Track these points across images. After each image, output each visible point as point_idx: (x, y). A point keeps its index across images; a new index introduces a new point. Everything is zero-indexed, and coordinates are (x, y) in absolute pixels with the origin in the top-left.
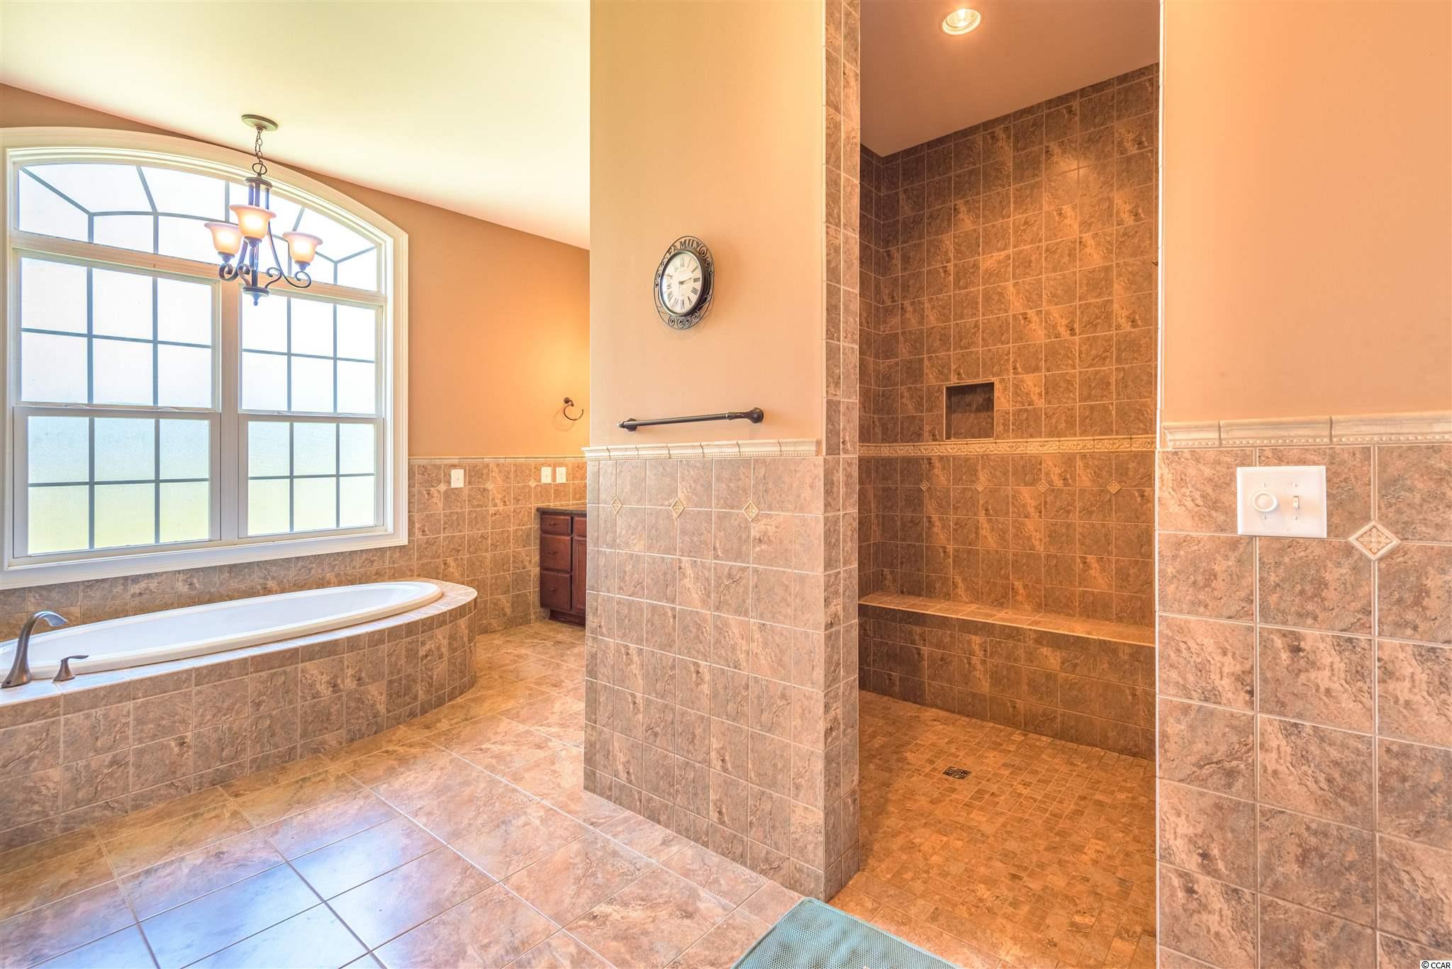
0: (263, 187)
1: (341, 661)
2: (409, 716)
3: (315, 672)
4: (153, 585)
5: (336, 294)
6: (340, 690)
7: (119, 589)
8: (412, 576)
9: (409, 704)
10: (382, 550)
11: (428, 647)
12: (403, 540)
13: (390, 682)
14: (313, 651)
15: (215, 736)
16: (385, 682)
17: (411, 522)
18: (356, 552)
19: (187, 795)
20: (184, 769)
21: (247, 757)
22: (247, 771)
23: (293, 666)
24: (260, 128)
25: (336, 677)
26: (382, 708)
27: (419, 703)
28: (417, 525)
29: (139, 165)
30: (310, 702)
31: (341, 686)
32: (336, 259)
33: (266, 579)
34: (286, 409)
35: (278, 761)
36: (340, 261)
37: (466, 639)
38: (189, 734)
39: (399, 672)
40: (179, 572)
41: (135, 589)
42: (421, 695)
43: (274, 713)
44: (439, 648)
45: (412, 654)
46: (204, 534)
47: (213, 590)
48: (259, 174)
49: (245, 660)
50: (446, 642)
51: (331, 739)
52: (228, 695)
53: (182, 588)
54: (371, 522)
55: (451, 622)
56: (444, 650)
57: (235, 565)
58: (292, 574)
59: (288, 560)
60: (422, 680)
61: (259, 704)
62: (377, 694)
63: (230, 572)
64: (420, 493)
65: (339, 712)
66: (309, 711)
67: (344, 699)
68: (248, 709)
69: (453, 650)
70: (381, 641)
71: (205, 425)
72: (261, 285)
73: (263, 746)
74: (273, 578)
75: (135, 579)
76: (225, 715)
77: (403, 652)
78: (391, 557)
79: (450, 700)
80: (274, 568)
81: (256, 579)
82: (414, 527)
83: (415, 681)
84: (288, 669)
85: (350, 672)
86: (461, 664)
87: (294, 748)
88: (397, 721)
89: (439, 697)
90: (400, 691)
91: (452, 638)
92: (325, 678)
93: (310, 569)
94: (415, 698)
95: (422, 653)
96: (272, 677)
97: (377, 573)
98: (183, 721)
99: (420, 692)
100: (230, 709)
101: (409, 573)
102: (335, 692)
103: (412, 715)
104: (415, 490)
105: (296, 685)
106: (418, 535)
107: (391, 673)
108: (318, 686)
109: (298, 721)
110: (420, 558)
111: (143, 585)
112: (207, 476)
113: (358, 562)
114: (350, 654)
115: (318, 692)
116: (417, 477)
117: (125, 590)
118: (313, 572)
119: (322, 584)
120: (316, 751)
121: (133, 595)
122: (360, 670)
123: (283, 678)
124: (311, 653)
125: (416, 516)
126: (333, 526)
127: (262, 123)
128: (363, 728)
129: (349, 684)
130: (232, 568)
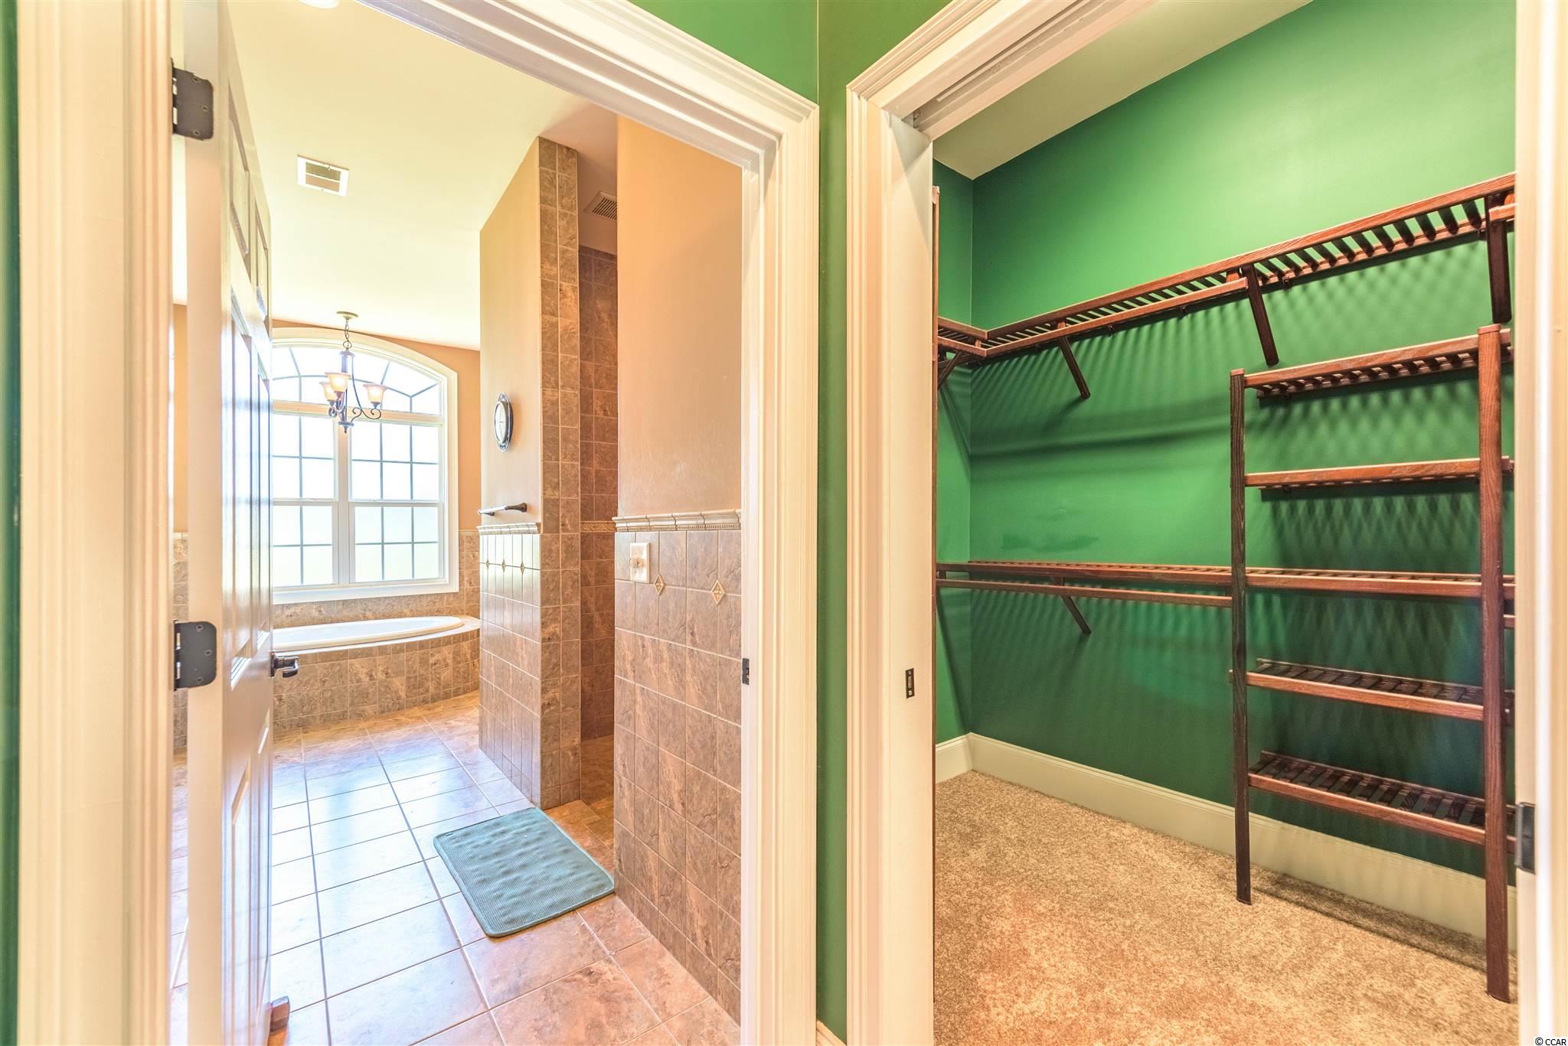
0: (349, 357)
1: (375, 661)
2: (423, 702)
3: (359, 666)
4: (298, 610)
5: (411, 418)
6: (374, 679)
7: (279, 612)
8: (463, 614)
9: (422, 694)
10: (441, 595)
11: (436, 658)
12: (455, 588)
13: (408, 678)
14: (357, 652)
15: (299, 698)
16: (405, 678)
17: (461, 575)
18: (423, 595)
19: (283, 730)
20: (282, 715)
21: (318, 713)
22: (318, 721)
23: (345, 661)
24: (347, 319)
25: (372, 670)
26: (403, 694)
27: (430, 695)
28: (466, 579)
29: (290, 346)
30: (355, 684)
31: (375, 677)
32: (411, 395)
33: (365, 610)
34: (380, 498)
35: (336, 718)
36: (414, 396)
37: (469, 656)
38: (284, 694)
39: (414, 672)
40: (313, 603)
41: (288, 612)
42: (432, 689)
43: (333, 688)
44: (445, 660)
45: (424, 662)
46: (329, 580)
47: (333, 616)
48: (347, 349)
49: (316, 654)
50: (451, 656)
51: (369, 709)
52: (306, 674)
53: (315, 614)
54: (436, 575)
55: (454, 643)
56: (450, 661)
57: (346, 601)
58: (382, 608)
59: (379, 599)
60: (432, 680)
61: (324, 682)
62: (399, 684)
63: (343, 605)
64: (468, 556)
65: (374, 693)
66: (355, 690)
67: (377, 685)
68: (318, 684)
69: (456, 661)
70: (402, 651)
71: (329, 509)
72: (349, 420)
73: (327, 707)
74: (370, 610)
75: (288, 606)
76: (304, 686)
77: (418, 660)
78: (447, 600)
79: (455, 696)
80: (370, 604)
81: (359, 610)
82: (463, 580)
83: (427, 680)
84: (342, 662)
85: (381, 668)
86: (464, 673)
87: (346, 711)
88: (414, 704)
89: (446, 693)
90: (416, 684)
91: (456, 654)
92: (365, 671)
93: (393, 606)
94: (427, 691)
95: (432, 661)
96: (332, 666)
97: (438, 611)
98: (281, 687)
99: (431, 687)
100: (307, 683)
101: (460, 612)
102: (371, 680)
103: (425, 701)
104: (464, 553)
105: (347, 673)
106: (466, 585)
107: (409, 672)
108: (360, 675)
109: (348, 695)
110: (468, 602)
111: (292, 610)
112: (331, 542)
113: (424, 602)
114: (380, 657)
115: (360, 679)
116: (466, 544)
117: (283, 612)
118: (395, 608)
119: (401, 615)
120: (360, 715)
121: (287, 616)
122: (387, 668)
123: (338, 668)
124: (356, 654)
125: (465, 573)
126: (410, 578)
127: (348, 315)
128: (390, 705)
129: (380, 676)
130: (344, 602)
